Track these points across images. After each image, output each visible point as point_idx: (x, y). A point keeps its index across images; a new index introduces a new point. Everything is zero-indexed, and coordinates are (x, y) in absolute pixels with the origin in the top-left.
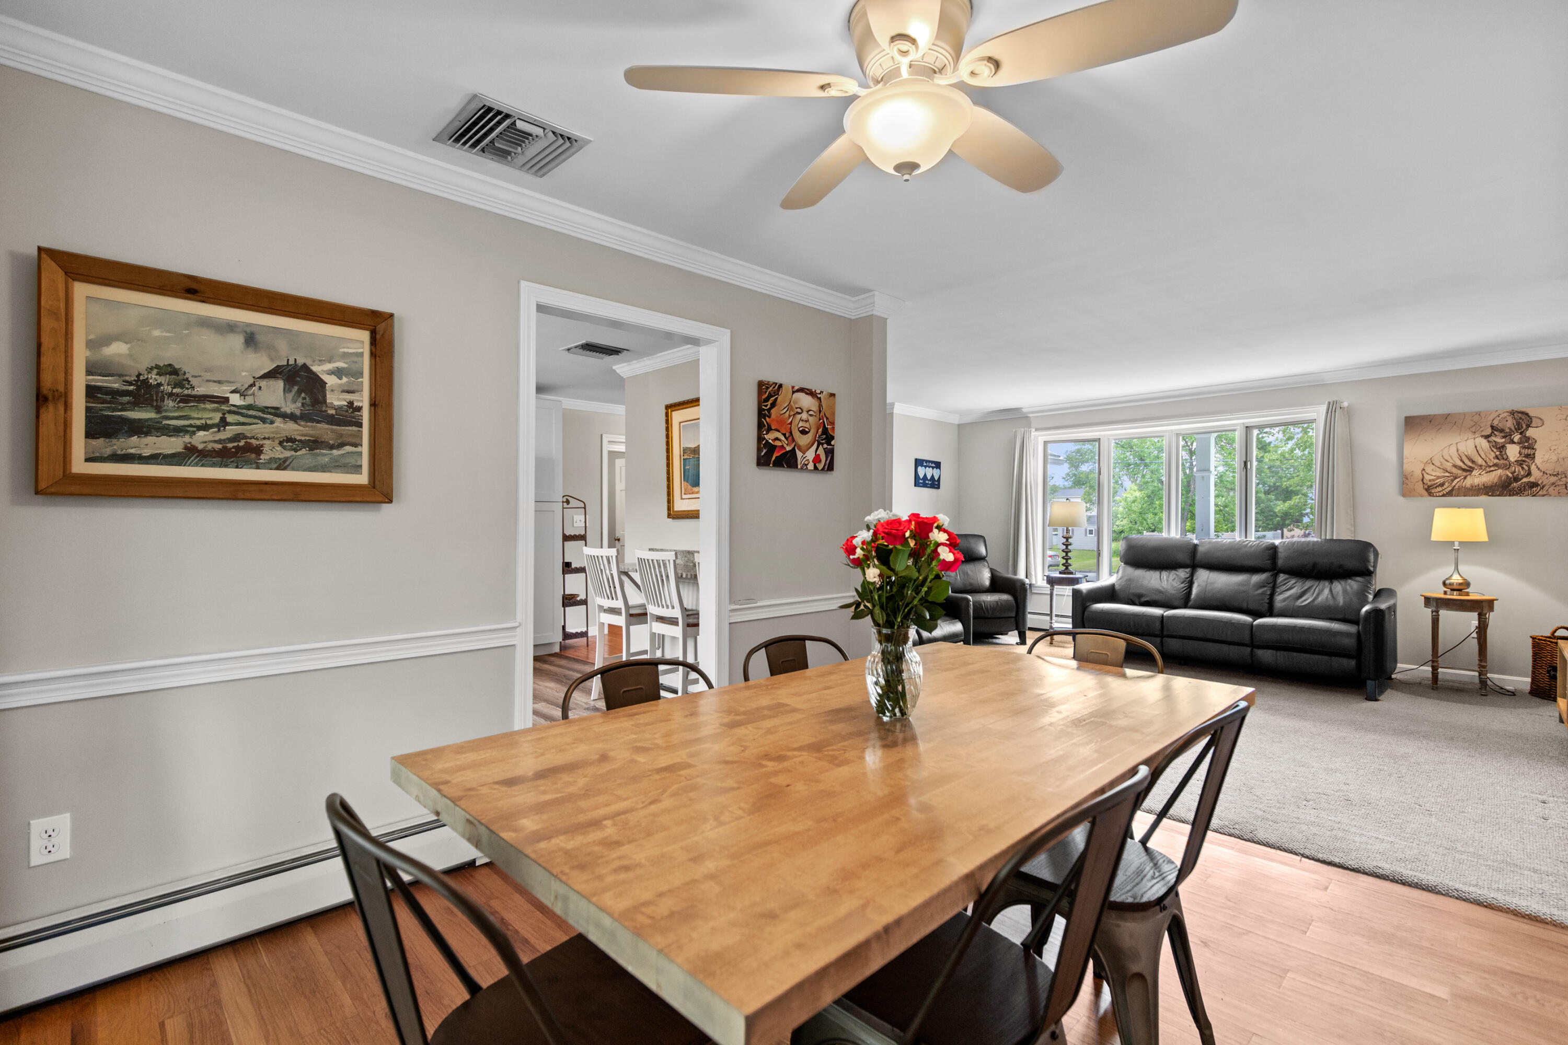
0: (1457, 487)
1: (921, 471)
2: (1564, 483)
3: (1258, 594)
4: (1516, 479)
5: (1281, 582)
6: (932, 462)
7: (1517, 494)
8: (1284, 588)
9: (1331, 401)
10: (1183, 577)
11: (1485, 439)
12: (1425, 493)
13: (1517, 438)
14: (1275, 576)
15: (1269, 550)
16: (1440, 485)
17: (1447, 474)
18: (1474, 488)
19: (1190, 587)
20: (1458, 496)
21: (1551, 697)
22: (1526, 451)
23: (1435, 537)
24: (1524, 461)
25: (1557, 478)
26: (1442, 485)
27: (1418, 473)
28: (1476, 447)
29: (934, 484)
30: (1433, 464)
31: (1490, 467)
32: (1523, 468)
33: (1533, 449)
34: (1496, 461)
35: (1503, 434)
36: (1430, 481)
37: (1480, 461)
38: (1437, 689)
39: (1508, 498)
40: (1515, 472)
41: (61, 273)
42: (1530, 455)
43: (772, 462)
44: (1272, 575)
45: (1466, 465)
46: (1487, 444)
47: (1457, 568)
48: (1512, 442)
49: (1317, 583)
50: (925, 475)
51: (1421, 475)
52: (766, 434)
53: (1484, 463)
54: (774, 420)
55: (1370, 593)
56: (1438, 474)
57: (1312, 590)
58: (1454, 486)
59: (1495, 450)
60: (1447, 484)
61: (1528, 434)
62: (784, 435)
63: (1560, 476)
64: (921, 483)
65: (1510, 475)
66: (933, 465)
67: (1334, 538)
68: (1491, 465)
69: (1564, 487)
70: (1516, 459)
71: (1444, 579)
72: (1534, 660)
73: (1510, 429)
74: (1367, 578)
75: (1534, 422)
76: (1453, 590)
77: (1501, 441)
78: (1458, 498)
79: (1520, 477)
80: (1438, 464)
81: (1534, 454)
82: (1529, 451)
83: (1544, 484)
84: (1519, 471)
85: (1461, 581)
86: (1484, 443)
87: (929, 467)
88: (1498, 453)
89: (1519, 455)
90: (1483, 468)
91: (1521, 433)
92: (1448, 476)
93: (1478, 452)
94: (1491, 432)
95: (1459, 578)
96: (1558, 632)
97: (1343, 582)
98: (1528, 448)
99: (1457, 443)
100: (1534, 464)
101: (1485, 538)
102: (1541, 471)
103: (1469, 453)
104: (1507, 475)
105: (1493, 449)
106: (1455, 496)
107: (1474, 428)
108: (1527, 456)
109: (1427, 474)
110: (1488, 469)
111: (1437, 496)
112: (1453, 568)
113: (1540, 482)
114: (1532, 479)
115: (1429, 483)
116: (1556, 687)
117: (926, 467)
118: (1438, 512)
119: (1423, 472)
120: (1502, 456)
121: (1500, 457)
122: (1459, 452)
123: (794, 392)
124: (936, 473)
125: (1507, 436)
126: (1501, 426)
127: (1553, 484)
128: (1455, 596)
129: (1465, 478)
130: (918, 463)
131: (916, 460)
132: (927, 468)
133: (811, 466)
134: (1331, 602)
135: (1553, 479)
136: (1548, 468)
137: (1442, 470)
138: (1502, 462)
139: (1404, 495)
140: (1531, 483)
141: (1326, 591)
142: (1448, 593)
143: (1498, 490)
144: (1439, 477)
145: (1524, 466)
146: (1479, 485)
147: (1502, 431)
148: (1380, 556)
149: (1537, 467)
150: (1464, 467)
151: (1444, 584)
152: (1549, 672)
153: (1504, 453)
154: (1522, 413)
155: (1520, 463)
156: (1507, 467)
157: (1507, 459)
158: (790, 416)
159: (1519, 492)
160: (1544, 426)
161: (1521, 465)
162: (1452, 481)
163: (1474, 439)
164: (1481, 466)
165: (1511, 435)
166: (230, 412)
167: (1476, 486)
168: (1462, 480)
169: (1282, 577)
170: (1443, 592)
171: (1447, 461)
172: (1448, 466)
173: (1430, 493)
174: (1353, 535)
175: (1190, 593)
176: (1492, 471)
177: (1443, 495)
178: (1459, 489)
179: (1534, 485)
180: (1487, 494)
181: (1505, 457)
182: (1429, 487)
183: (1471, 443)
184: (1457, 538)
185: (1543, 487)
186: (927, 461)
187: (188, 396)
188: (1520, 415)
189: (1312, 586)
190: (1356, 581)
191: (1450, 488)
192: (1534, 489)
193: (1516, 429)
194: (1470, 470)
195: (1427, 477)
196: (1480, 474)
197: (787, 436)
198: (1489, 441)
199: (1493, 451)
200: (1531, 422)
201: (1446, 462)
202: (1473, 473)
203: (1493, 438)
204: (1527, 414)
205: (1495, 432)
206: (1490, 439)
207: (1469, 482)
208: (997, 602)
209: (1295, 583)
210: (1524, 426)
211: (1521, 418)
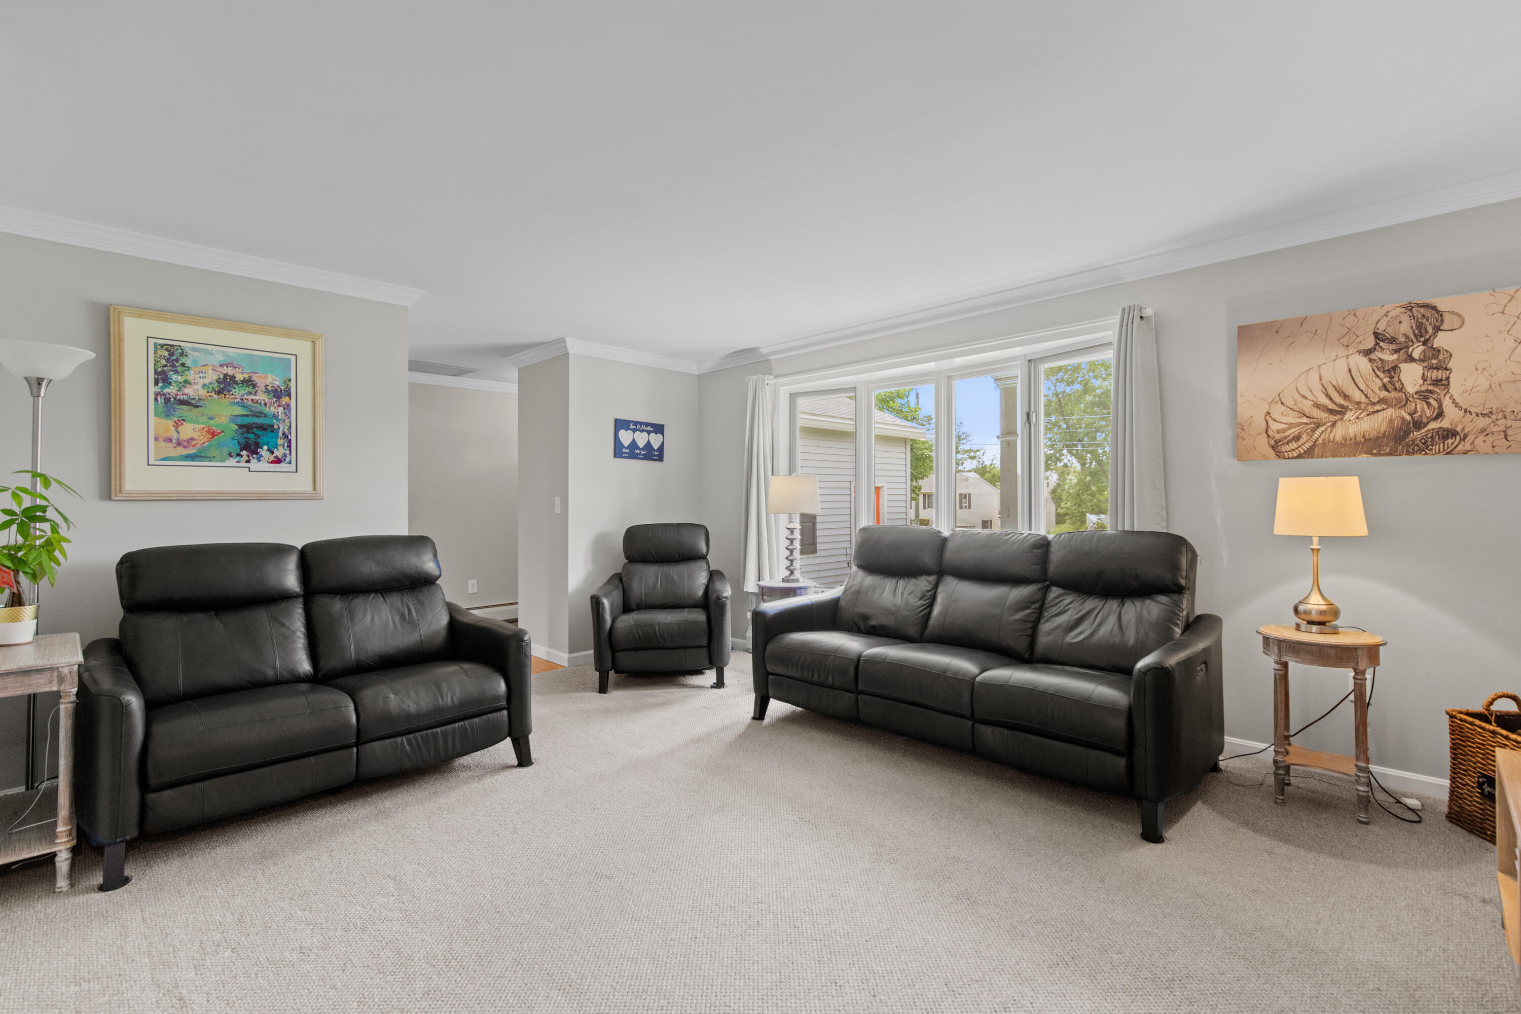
0: (1320, 441)
1: (626, 437)
2: (1502, 428)
3: (1016, 620)
4: (1418, 425)
5: (1051, 601)
6: (647, 424)
7: (1420, 451)
8: (1054, 610)
9: (1126, 307)
10: (924, 589)
11: (1365, 356)
12: (1271, 453)
13: (1417, 351)
14: (1046, 590)
15: (1039, 548)
16: (1293, 438)
17: (1305, 420)
18: (1348, 442)
19: (931, 605)
20: (1322, 457)
21: (1485, 834)
22: (1435, 374)
23: (1280, 529)
24: (1430, 392)
25: (1490, 420)
26: (1297, 438)
27: (1260, 421)
28: (1350, 371)
29: (654, 455)
30: (1282, 403)
31: (1374, 404)
32: (1429, 404)
33: (1446, 369)
34: (1384, 394)
35: (1394, 347)
36: (1278, 432)
37: (1357, 396)
38: (1284, 802)
39: (1405, 457)
40: (1415, 412)
42: (1441, 380)
44: (1039, 590)
45: (1335, 403)
46: (1368, 365)
47: (1317, 584)
48: (1410, 359)
49: (1101, 604)
50: (634, 441)
51: (1265, 423)
53: (1363, 399)
55: (1177, 625)
56: (1291, 420)
57: (1093, 616)
58: (1317, 440)
59: (1381, 375)
60: (1304, 436)
61: (1437, 342)
63: (1494, 417)
64: (626, 453)
65: (1408, 418)
66: (649, 428)
67: (1135, 530)
68: (1375, 401)
69: (1502, 436)
70: (1417, 388)
71: (1296, 602)
72: (1454, 757)
73: (1407, 337)
74: (1175, 597)
75: (1446, 321)
76: (1311, 623)
77: (1389, 357)
78: (1324, 459)
79: (1425, 420)
80: (1290, 404)
81: (1448, 378)
82: (1440, 374)
83: (1466, 431)
84: (1422, 409)
85: (1324, 608)
86: (1363, 364)
87: (642, 431)
88: (1386, 380)
89: (1421, 382)
90: (1363, 406)
91: (1425, 343)
92: (1306, 424)
93: (1353, 379)
94: (1374, 343)
95: (1322, 602)
96: (1496, 703)
97: (1138, 604)
98: (1438, 369)
99: (1319, 367)
100: (1448, 396)
101: (1360, 529)
102: (1460, 408)
103: (1340, 383)
104: (1403, 418)
105: (1378, 373)
106: (1318, 457)
107: (1346, 341)
108: (1437, 382)
109: (1274, 420)
110: (1370, 409)
111: (1289, 458)
112: (1309, 581)
113: (1458, 429)
114: (1445, 423)
115: (1278, 436)
116: (1494, 817)
117: (634, 431)
118: (1284, 483)
119: (1268, 418)
120: (1393, 385)
121: (1389, 386)
122: (1324, 381)
124: (656, 440)
125: (1401, 349)
126: (1390, 332)
127: (1483, 430)
128: (1314, 637)
129: (1334, 425)
130: (620, 425)
131: (616, 421)
132: (637, 433)
134: (1117, 639)
135: (1483, 422)
136: (1474, 402)
137: (1296, 414)
138: (1394, 394)
139: (1239, 458)
140: (1444, 430)
141: (1112, 621)
142: (1303, 628)
143: (1387, 445)
144: (1292, 426)
145: (1431, 401)
146: (1356, 438)
147: (1392, 340)
148: (1199, 559)
149: (1454, 402)
150: (1331, 406)
151: (1296, 611)
152: (1480, 786)
153: (1396, 379)
154: (1426, 306)
155: (1424, 396)
156: (1403, 403)
157: (1401, 389)
159: (1423, 448)
160: (1463, 328)
161: (1425, 399)
162: (1313, 431)
163: (1347, 357)
164: (1358, 403)
165: (1408, 347)
167: (1351, 439)
168: (1329, 430)
169: (1055, 591)
170: (1294, 625)
171: (1303, 396)
172: (1307, 406)
173: (1279, 452)
174: (1164, 524)
175: (929, 615)
176: (1378, 411)
177: (1300, 456)
178: (1324, 444)
179: (1449, 433)
180: (1369, 452)
181: (1398, 385)
182: (1276, 442)
183: (1341, 365)
184: (1315, 531)
185: (1465, 436)
186: (635, 423)
188: (1422, 310)
189: (1094, 609)
190: (1157, 602)
191: (1310, 444)
192: (1450, 441)
193: (1415, 336)
194: (1340, 411)
195: (1274, 426)
196: (1358, 418)
198: (1370, 360)
199: (1378, 376)
200: (1442, 321)
201: (1303, 400)
202: (1346, 417)
203: (1378, 354)
204: (1434, 308)
205: (1382, 344)
206: (1372, 356)
207: (1339, 433)
208: (679, 624)
209: (1070, 603)
210: (1430, 330)
211: (1423, 316)
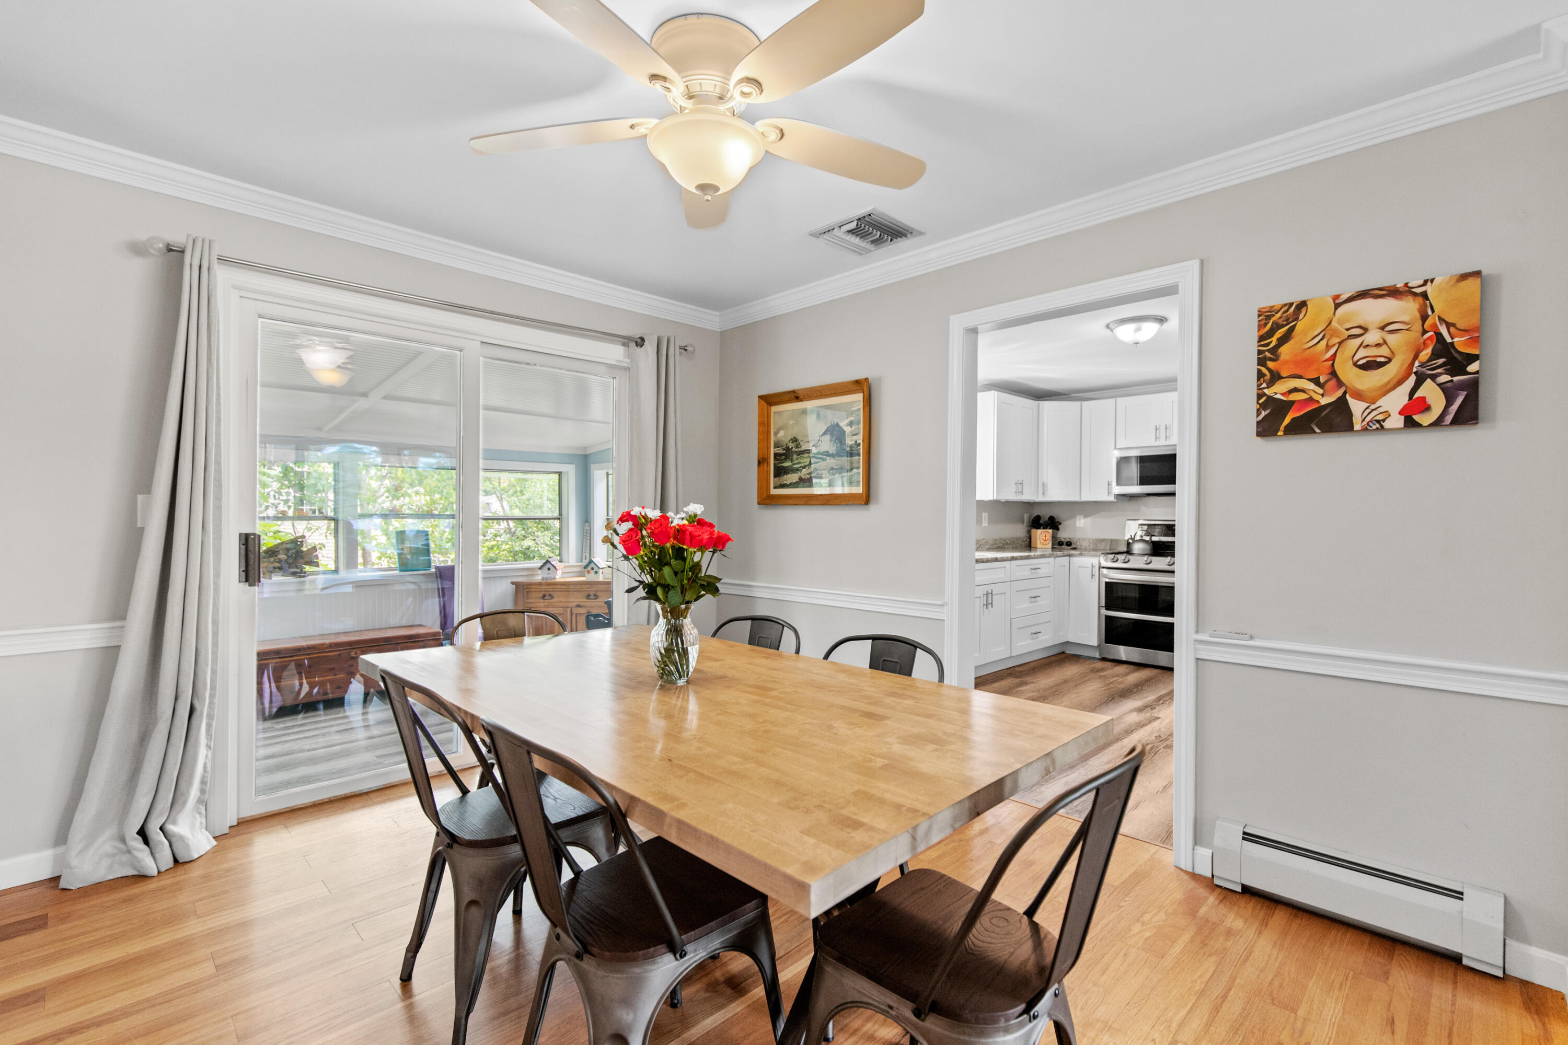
41: (766, 404)
43: (1282, 428)
52: (1268, 387)
54: (1286, 362)
62: (1316, 381)
123: (1337, 306)
133: (1396, 421)
158: (1328, 347)
166: (813, 457)
187: (800, 451)
197: (1322, 380)
